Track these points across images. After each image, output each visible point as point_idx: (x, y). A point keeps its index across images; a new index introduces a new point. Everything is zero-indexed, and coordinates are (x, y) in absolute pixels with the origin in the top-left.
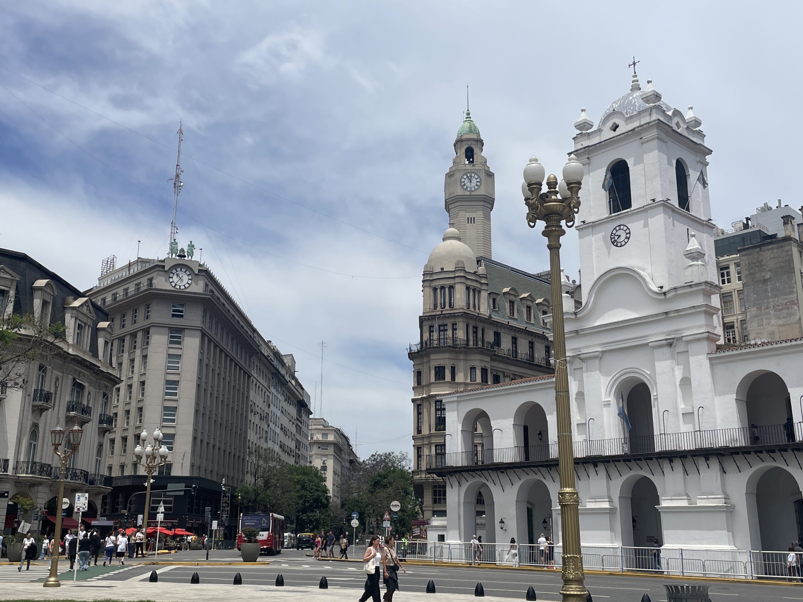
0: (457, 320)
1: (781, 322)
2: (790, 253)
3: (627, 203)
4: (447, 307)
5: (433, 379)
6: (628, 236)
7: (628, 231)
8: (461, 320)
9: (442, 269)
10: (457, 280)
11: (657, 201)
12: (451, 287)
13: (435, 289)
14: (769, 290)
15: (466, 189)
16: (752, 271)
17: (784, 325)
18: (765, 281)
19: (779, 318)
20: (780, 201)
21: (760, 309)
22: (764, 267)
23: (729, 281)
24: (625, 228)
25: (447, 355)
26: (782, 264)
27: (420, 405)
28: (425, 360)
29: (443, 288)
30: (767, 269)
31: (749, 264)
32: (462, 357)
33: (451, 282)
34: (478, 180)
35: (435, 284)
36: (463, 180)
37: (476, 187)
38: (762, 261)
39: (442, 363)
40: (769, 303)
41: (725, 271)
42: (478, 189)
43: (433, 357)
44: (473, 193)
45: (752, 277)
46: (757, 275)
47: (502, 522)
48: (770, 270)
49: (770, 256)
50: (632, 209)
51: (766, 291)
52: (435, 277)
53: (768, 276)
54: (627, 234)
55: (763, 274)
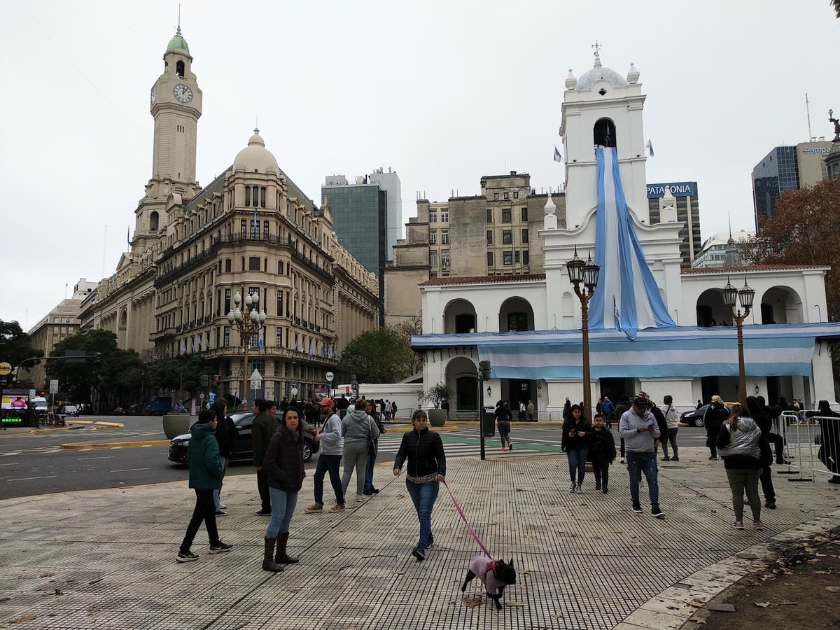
0: (268, 219)
1: (473, 254)
2: (484, 208)
4: (259, 205)
5: (247, 267)
8: (274, 219)
9: (256, 170)
10: (270, 183)
12: (264, 189)
13: (247, 187)
14: (468, 231)
15: (178, 99)
16: (457, 216)
17: (475, 257)
18: (466, 225)
19: (472, 251)
20: (390, 169)
21: (460, 243)
22: (465, 215)
23: (435, 221)
25: (263, 249)
26: (478, 215)
27: (230, 289)
28: (237, 250)
29: (256, 187)
31: (456, 211)
32: (273, 251)
33: (264, 184)
34: (190, 94)
35: (247, 182)
36: (176, 90)
37: (188, 100)
38: (464, 211)
39: (257, 255)
40: (466, 240)
41: (433, 214)
42: (188, 102)
43: (248, 248)
44: (184, 105)
45: (456, 220)
46: (460, 220)
48: (470, 218)
49: (471, 208)
51: (466, 232)
52: (248, 176)
53: (468, 221)
55: (465, 219)
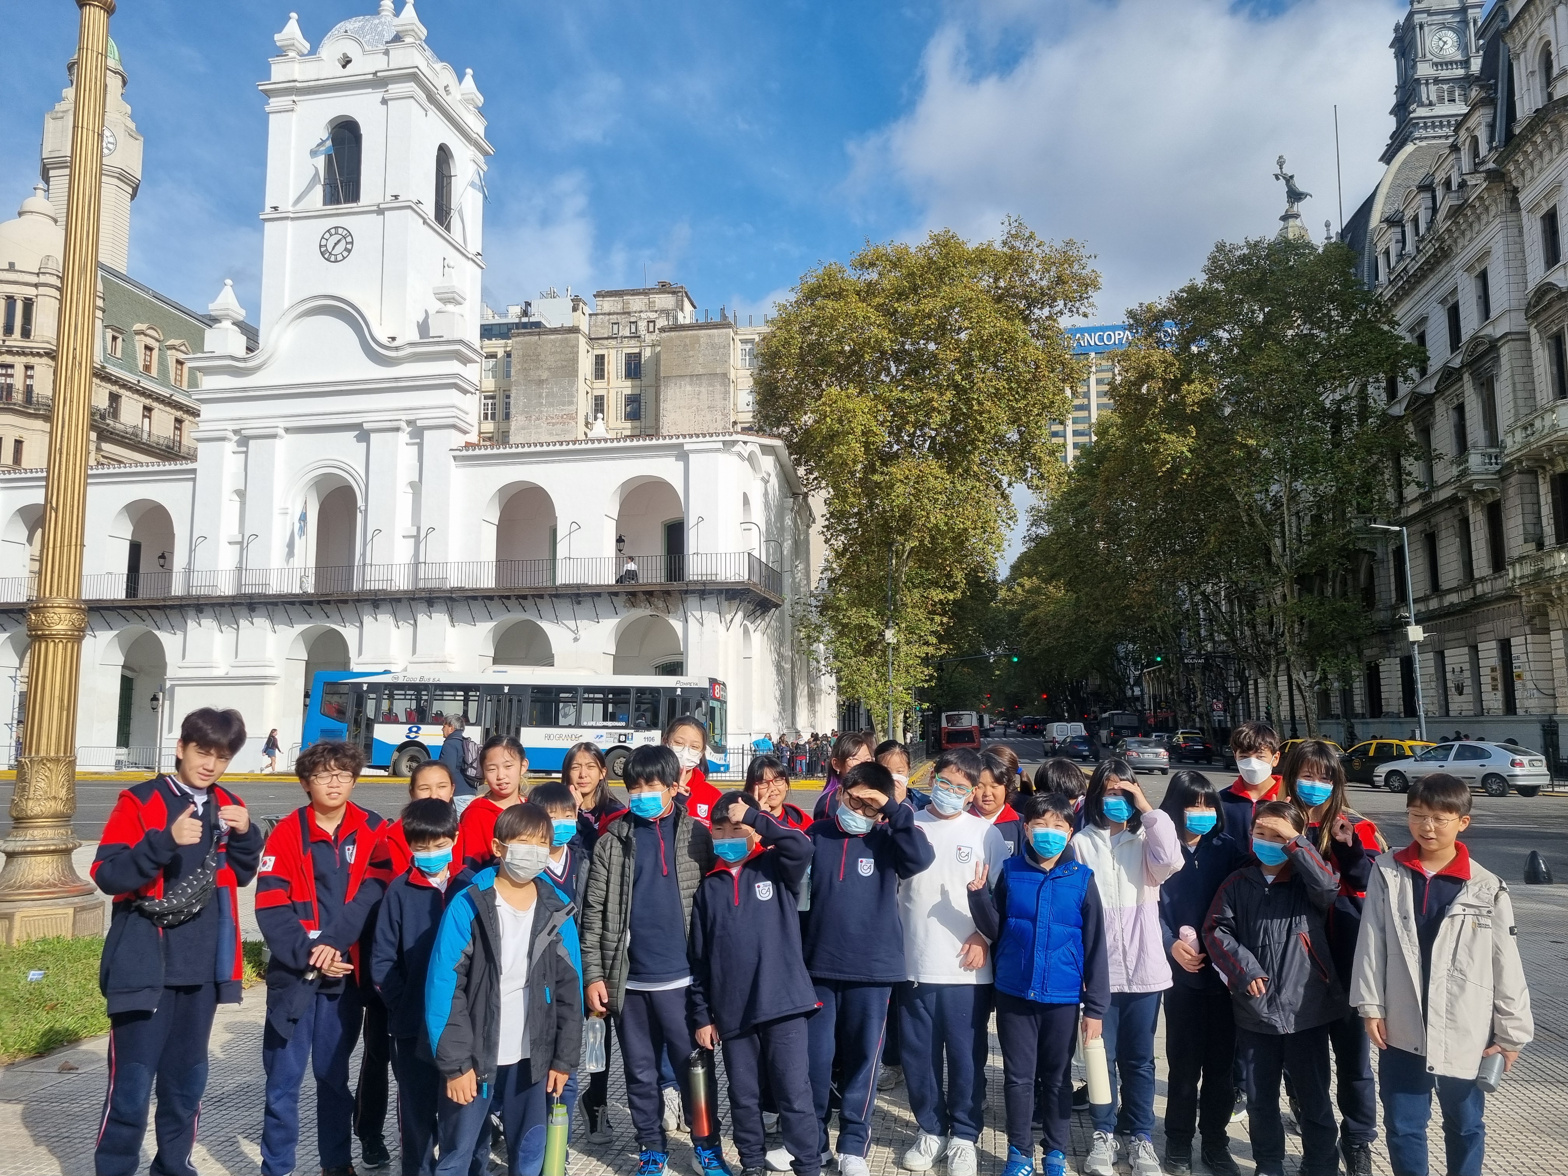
0: (35, 361)
2: (575, 350)
3: (353, 194)
4: (17, 334)
6: (349, 247)
7: (349, 239)
8: (43, 361)
9: (11, 265)
11: (400, 199)
12: (28, 301)
14: (544, 395)
16: (526, 365)
18: (540, 382)
21: (529, 418)
22: (542, 363)
23: (495, 376)
24: (346, 234)
25: (11, 420)
26: (565, 363)
29: (10, 299)
30: (545, 366)
31: (523, 356)
32: (39, 425)
33: (29, 291)
38: (539, 355)
40: (541, 412)
41: (491, 361)
45: (524, 374)
46: (532, 373)
48: (549, 369)
49: (551, 349)
50: (360, 204)
51: (540, 396)
54: (347, 243)
55: (540, 372)
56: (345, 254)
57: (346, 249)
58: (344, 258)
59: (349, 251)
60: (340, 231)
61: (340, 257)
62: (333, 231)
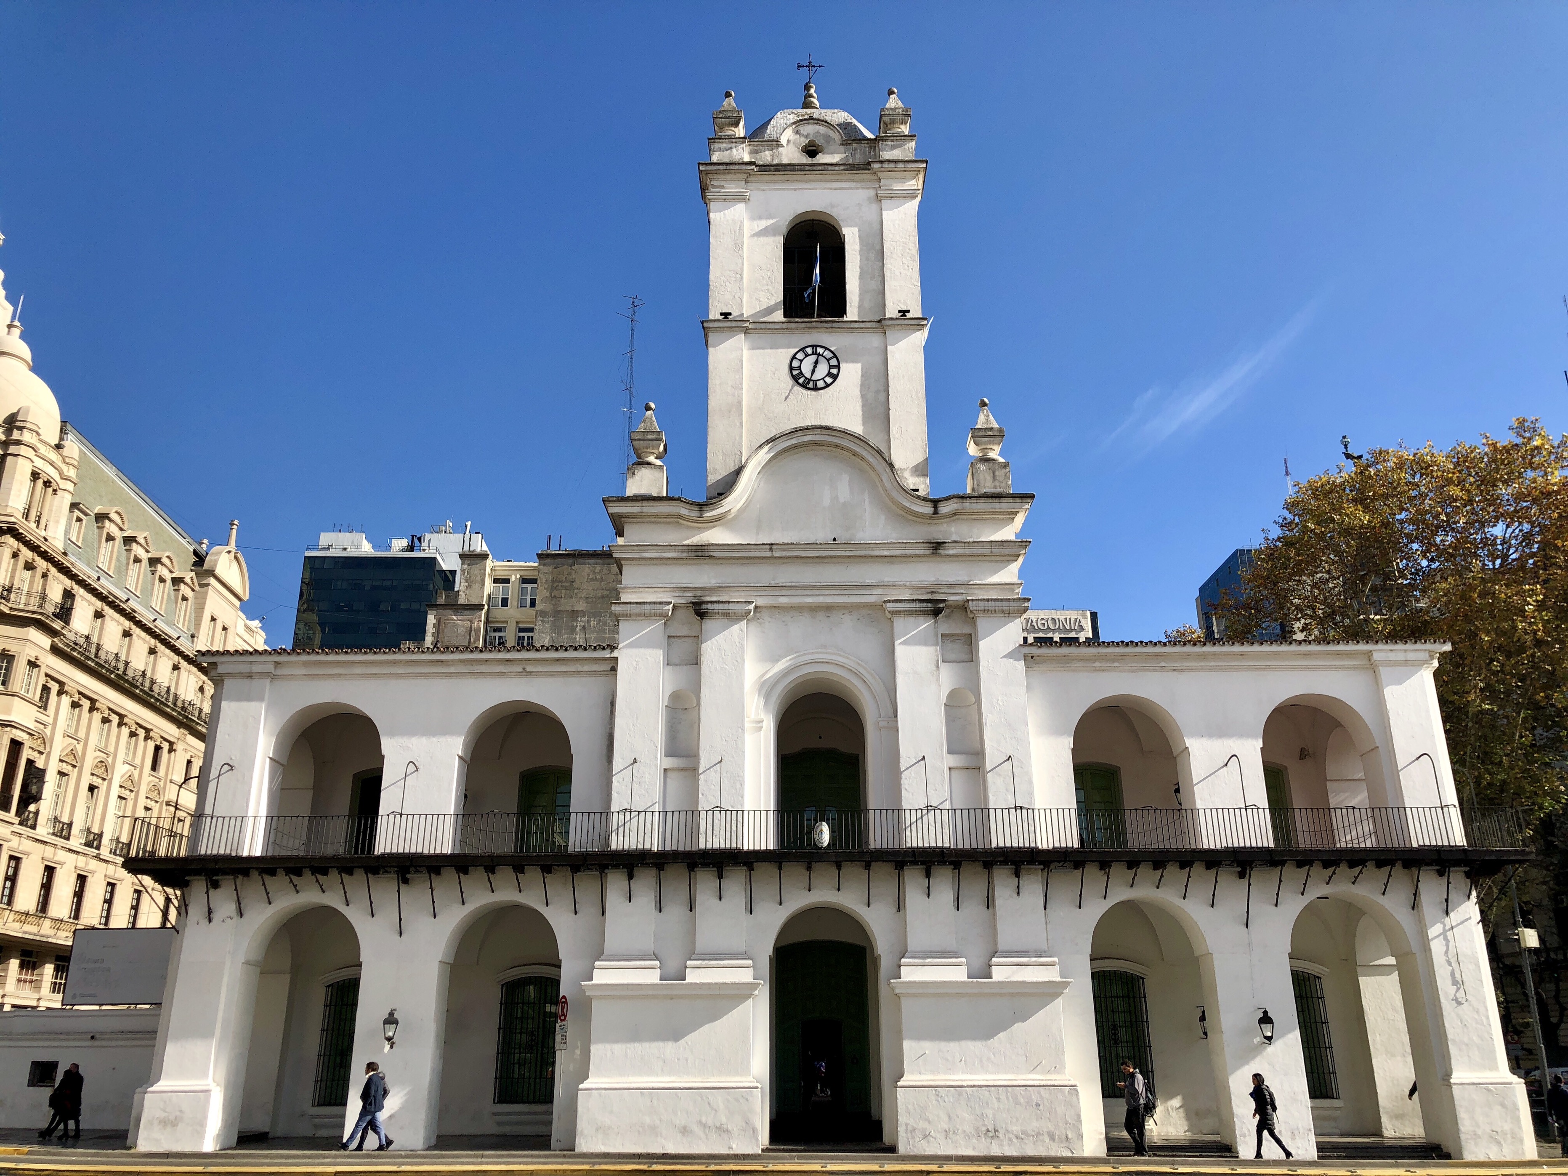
3: (835, 307)
6: (834, 371)
7: (834, 362)
10: (15, 449)
14: (578, 629)
22: (576, 591)
23: (505, 602)
24: (827, 354)
30: (581, 595)
31: (553, 581)
38: (573, 580)
41: (501, 586)
45: (553, 602)
47: (391, 1020)
48: (585, 599)
49: (589, 575)
50: (845, 319)
51: (573, 630)
53: (581, 606)
54: (831, 367)
55: (573, 602)
56: (829, 380)
57: (829, 374)
58: (827, 385)
59: (835, 377)
60: (820, 350)
61: (821, 384)
62: (809, 351)
